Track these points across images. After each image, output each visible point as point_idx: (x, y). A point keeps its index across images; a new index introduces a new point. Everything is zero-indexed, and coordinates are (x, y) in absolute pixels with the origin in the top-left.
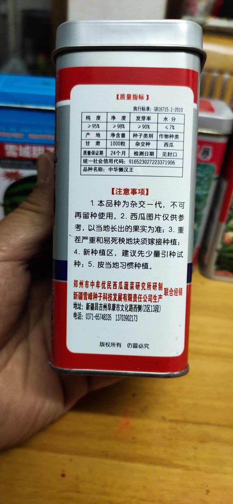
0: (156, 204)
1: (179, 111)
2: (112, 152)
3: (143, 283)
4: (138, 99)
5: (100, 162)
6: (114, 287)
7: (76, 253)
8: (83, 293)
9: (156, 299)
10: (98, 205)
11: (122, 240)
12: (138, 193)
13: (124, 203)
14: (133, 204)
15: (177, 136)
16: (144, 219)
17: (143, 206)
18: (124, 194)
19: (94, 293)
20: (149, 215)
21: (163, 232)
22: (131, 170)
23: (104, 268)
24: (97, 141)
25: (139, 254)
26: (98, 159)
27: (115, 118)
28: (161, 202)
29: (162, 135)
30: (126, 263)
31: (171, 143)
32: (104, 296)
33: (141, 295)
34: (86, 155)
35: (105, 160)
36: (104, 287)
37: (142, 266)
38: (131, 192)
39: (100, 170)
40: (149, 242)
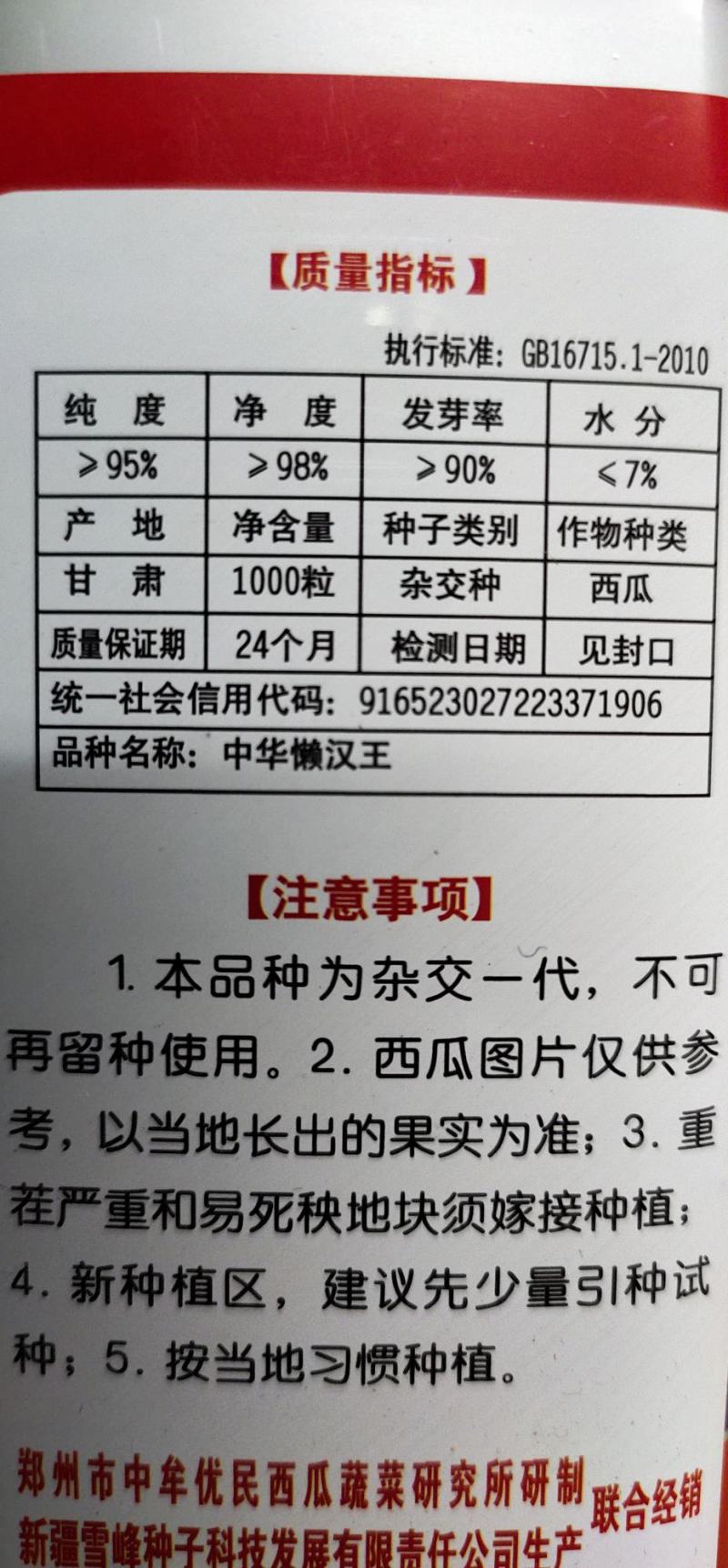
0: (540, 977)
1: (685, 366)
2: (244, 637)
3: (464, 1466)
4: (416, 285)
5: (165, 703)
6: (274, 1492)
7: (26, 1289)
8: (80, 1527)
9: (545, 1556)
10: (161, 985)
11: (323, 1210)
12: (426, 909)
13: (331, 972)
14: (389, 976)
15: (674, 529)
16: (462, 1071)
17: (456, 989)
18: (327, 916)
19: (150, 1529)
20: (495, 1049)
21: (589, 1149)
22: (376, 754)
23: (205, 1380)
24: (142, 561)
25: (433, 1294)
26: (153, 683)
27: (262, 411)
28: (574, 964)
29: (575, 522)
30: (347, 1350)
31: (636, 578)
32: (213, 1543)
33: (451, 1536)
34: (67, 657)
35: (200, 689)
36: (209, 1496)
37: (453, 1368)
38: (375, 901)
39: (170, 755)
40: (498, 1216)
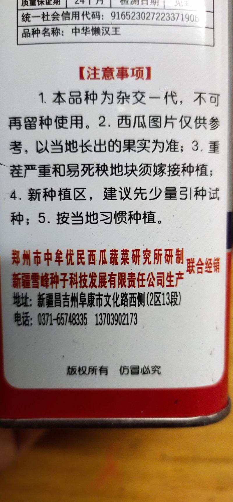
0: (166, 97)
3: (147, 251)
5: (55, 18)
6: (90, 260)
7: (15, 198)
8: (31, 275)
9: (172, 281)
10: (54, 101)
11: (103, 169)
12: (131, 76)
13: (104, 96)
14: (121, 97)
16: (143, 125)
17: (141, 101)
18: (103, 78)
19: (52, 274)
20: (153, 119)
21: (182, 150)
22: (116, 31)
23: (69, 224)
25: (137, 195)
26: (51, 12)
28: (176, 94)
30: (111, 213)
32: (71, 278)
33: (144, 274)
34: (26, 6)
35: (65, 13)
36: (70, 262)
37: (143, 219)
38: (116, 74)
39: (56, 32)
40: (155, 171)
